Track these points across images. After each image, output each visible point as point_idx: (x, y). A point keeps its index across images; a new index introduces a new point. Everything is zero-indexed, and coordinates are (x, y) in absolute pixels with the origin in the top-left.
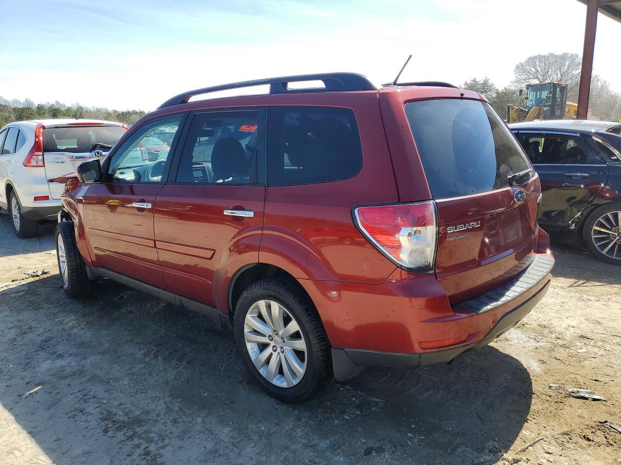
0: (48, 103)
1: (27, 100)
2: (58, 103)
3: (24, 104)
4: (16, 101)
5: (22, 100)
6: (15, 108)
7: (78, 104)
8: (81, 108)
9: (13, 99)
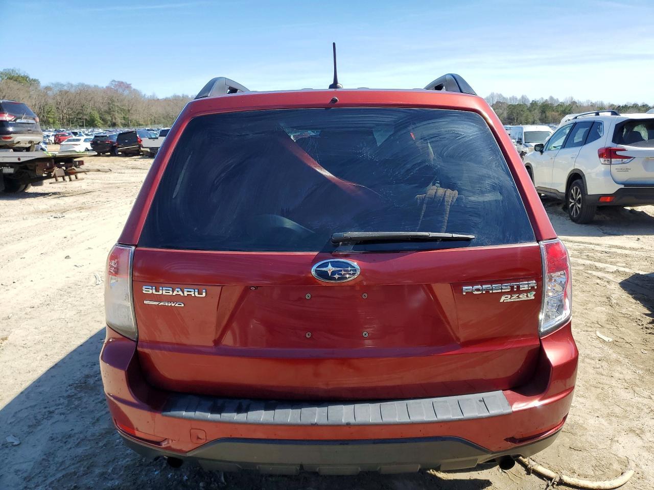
0: (542, 98)
1: (523, 97)
2: (551, 98)
3: (520, 100)
4: (514, 98)
5: (519, 97)
6: (510, 105)
7: (572, 98)
8: (574, 103)
9: (511, 96)
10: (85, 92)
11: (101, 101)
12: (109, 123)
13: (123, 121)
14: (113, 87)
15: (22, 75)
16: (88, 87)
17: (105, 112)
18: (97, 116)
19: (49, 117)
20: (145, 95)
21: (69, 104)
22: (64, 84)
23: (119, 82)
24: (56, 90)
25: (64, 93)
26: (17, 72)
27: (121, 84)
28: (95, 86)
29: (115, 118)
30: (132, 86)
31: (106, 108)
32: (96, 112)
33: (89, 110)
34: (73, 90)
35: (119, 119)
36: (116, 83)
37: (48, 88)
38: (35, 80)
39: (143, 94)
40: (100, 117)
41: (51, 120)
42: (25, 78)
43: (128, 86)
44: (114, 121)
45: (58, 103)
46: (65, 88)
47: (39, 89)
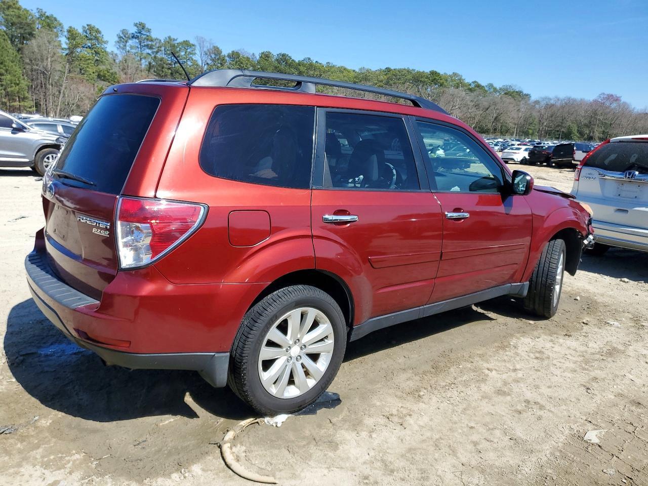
10: (570, 105)
11: (583, 114)
12: (586, 136)
13: (601, 135)
14: (600, 100)
15: (517, 90)
16: (574, 100)
17: (585, 125)
18: (575, 129)
19: (530, 129)
20: (634, 108)
21: (552, 117)
22: (552, 98)
23: (608, 95)
24: (543, 103)
25: (549, 106)
26: (513, 87)
27: (610, 97)
28: (581, 100)
29: (594, 132)
30: (621, 98)
31: (586, 122)
32: (575, 125)
33: (569, 123)
34: (558, 104)
35: (597, 133)
36: (605, 96)
37: (537, 102)
38: (527, 95)
39: (633, 107)
40: (578, 130)
41: (531, 131)
42: (519, 93)
43: (617, 99)
44: (591, 134)
45: (541, 116)
46: (552, 102)
47: (529, 103)
